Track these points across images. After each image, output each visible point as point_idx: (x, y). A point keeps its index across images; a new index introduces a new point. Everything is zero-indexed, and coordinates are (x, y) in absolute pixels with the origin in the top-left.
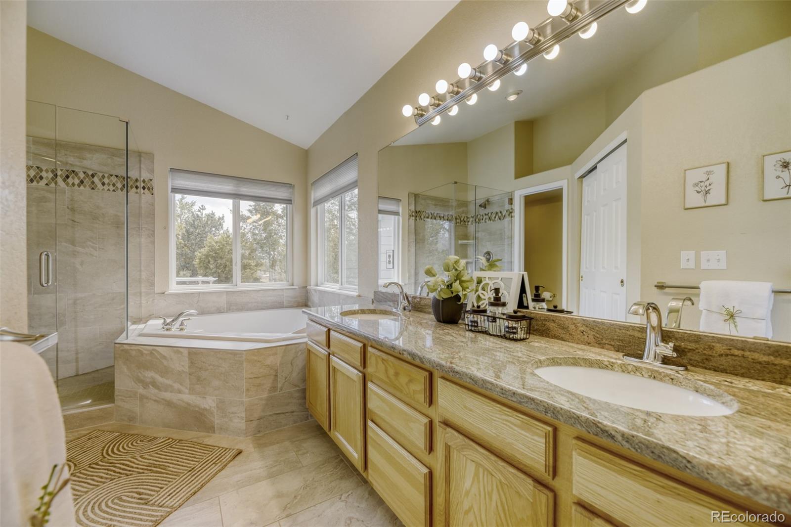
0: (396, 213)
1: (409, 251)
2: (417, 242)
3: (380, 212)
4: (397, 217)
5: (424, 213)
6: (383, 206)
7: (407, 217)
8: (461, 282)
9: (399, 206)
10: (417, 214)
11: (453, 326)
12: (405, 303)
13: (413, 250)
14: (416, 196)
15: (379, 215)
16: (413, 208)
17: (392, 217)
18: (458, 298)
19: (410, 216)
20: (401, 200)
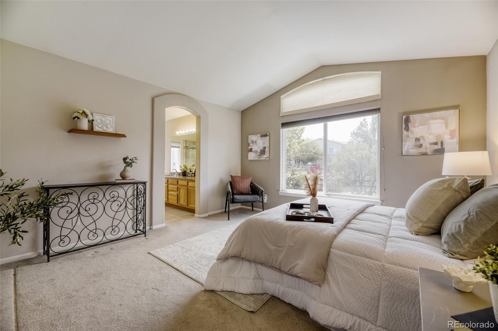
0: (179, 147)
1: (183, 160)
2: (186, 157)
3: (172, 147)
4: (179, 148)
5: (189, 147)
6: (172, 145)
7: (183, 148)
8: (186, 169)
9: (179, 145)
10: (186, 147)
11: (185, 177)
12: (177, 174)
13: (185, 160)
14: (186, 141)
15: (172, 148)
16: (185, 145)
17: (177, 148)
18: (186, 171)
19: (184, 148)
20: (180, 143)
